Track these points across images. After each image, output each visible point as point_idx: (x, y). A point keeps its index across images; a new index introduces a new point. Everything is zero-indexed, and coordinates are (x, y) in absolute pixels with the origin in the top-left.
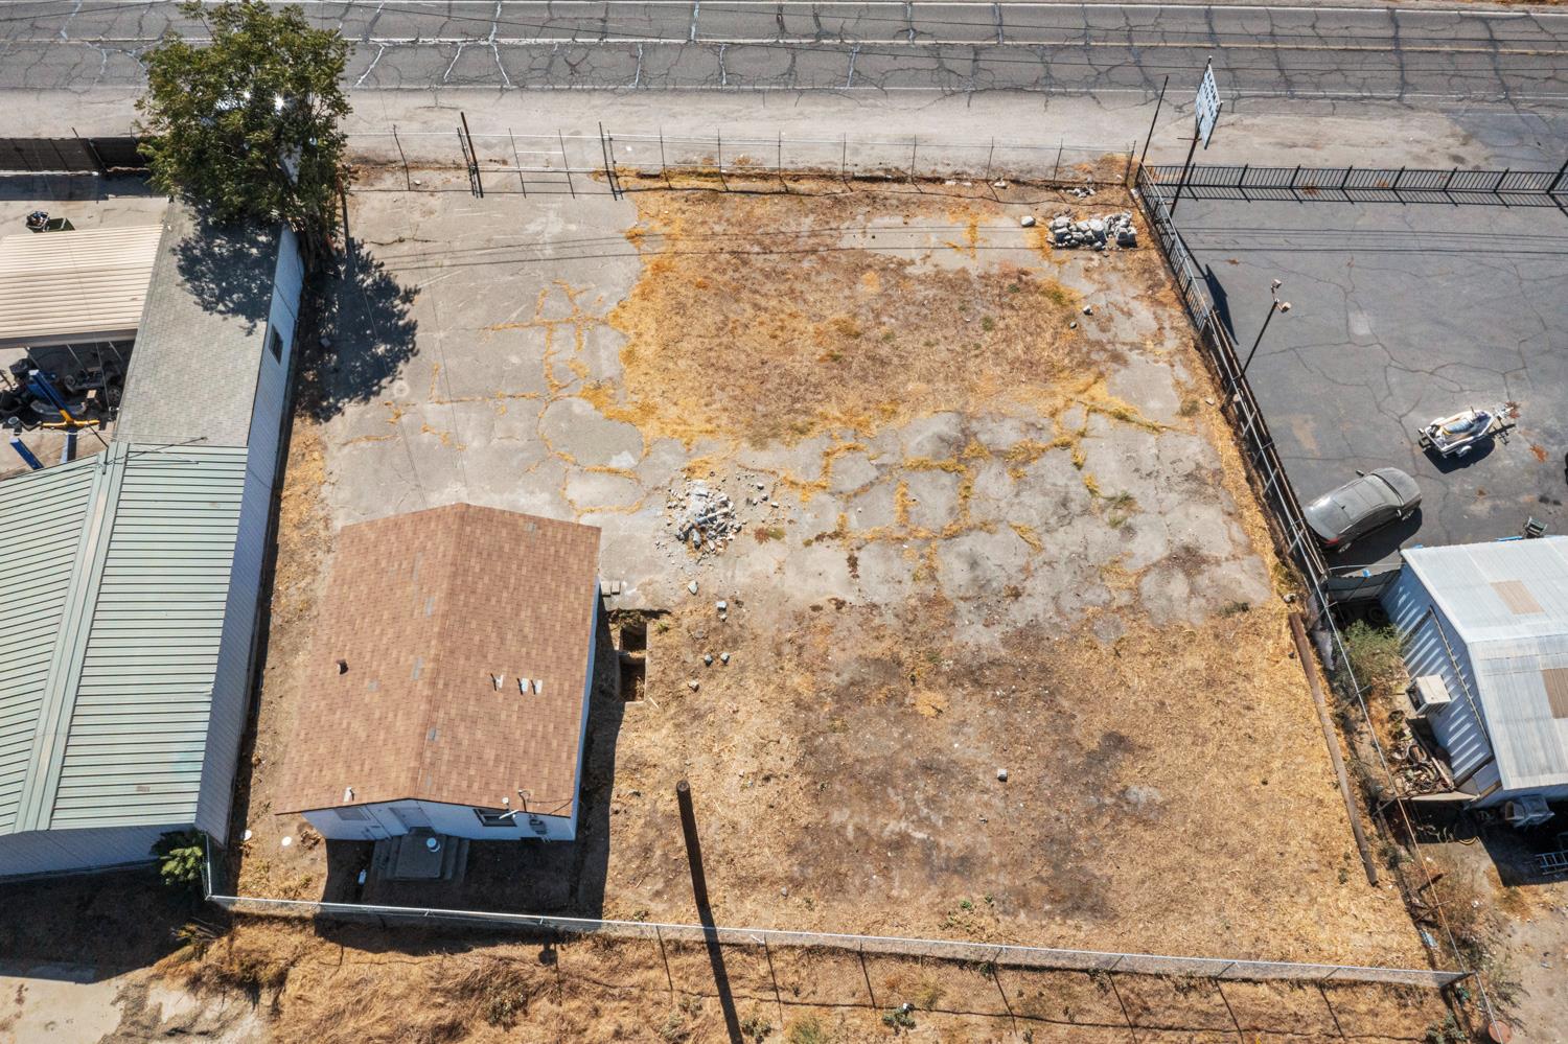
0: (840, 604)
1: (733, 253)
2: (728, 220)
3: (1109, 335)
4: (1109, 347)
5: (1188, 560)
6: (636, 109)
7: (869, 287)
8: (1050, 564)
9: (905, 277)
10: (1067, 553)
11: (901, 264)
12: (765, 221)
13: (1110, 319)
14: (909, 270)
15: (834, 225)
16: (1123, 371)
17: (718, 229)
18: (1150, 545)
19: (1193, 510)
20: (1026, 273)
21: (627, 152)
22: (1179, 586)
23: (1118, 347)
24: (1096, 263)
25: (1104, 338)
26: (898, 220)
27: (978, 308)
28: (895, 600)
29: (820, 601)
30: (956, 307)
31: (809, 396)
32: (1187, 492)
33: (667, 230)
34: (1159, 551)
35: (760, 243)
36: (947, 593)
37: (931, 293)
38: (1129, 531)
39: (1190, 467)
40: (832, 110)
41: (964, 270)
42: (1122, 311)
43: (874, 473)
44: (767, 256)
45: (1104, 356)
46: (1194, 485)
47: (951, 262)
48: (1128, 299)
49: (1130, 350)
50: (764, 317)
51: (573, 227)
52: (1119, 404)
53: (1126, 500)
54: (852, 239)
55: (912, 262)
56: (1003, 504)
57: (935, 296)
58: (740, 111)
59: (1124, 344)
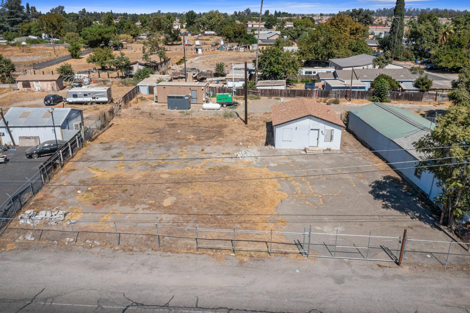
0: (209, 146)
1: (230, 215)
3: (78, 187)
4: (82, 184)
5: (107, 149)
6: (298, 300)
7: (169, 201)
8: (146, 150)
9: (150, 204)
10: (141, 151)
11: (149, 208)
14: (147, 206)
19: (96, 155)
20: (94, 204)
21: (299, 269)
24: (57, 207)
27: (124, 196)
28: (193, 146)
29: (213, 146)
30: (134, 196)
33: (267, 224)
34: (114, 150)
35: (216, 219)
36: (178, 147)
37: (142, 199)
38: (119, 153)
41: (121, 206)
42: (64, 194)
43: (190, 162)
44: (213, 214)
45: (87, 182)
46: (90, 158)
48: (57, 197)
50: (219, 194)
52: (94, 172)
53: (114, 157)
54: (169, 218)
55: (144, 209)
56: (152, 157)
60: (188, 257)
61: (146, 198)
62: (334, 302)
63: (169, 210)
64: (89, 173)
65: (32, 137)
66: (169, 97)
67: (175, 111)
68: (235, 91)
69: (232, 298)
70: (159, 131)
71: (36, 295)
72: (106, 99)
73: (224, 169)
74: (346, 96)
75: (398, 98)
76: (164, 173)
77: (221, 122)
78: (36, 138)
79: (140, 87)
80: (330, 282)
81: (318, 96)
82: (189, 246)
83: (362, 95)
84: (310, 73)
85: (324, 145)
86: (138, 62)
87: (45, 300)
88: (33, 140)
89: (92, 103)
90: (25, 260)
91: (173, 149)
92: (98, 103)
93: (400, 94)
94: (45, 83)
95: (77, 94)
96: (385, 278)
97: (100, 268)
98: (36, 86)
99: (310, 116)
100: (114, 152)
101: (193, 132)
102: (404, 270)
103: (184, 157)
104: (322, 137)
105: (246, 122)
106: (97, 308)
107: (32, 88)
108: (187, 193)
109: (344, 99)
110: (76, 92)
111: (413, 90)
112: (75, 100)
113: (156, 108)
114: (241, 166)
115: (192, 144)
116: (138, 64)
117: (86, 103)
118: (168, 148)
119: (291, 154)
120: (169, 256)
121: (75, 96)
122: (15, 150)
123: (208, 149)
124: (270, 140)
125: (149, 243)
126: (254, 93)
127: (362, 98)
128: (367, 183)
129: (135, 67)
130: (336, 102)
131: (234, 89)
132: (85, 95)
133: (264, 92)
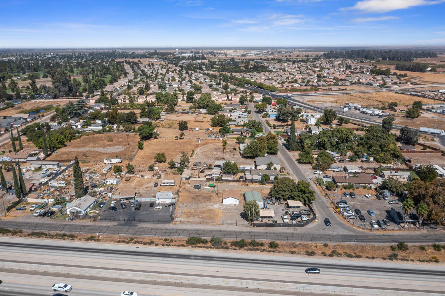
1: (212, 219)
5: (182, 204)
8: (193, 204)
10: (191, 205)
15: (203, 220)
20: (187, 217)
24: (180, 217)
26: (197, 220)
31: (208, 211)
41: (192, 217)
44: (209, 219)
50: (210, 215)
51: (227, 221)
56: (195, 206)
60: (205, 225)
62: (225, 229)
63: (201, 218)
64: (182, 211)
66: (194, 185)
67: (196, 189)
70: (193, 198)
72: (174, 184)
73: (211, 210)
75: (268, 183)
76: (198, 210)
77: (210, 195)
78: (165, 201)
79: (183, 178)
82: (205, 223)
83: (257, 182)
84: (244, 168)
85: (235, 203)
89: (169, 186)
91: (199, 204)
92: (171, 186)
94: (149, 176)
96: (233, 227)
97: (193, 226)
98: (146, 177)
99: (231, 197)
100: (185, 205)
101: (203, 198)
102: (237, 226)
103: (202, 207)
104: (234, 202)
105: (217, 194)
107: (144, 178)
108: (204, 215)
109: (251, 183)
111: (273, 181)
113: (190, 188)
114: (215, 209)
115: (203, 202)
117: (167, 186)
118: (198, 204)
119: (227, 205)
120: (202, 225)
121: (164, 184)
123: (207, 204)
124: (222, 202)
125: (199, 223)
126: (221, 181)
127: (257, 183)
128: (240, 213)
129: (176, 164)
130: (247, 185)
131: (215, 179)
132: (167, 183)
133: (225, 180)
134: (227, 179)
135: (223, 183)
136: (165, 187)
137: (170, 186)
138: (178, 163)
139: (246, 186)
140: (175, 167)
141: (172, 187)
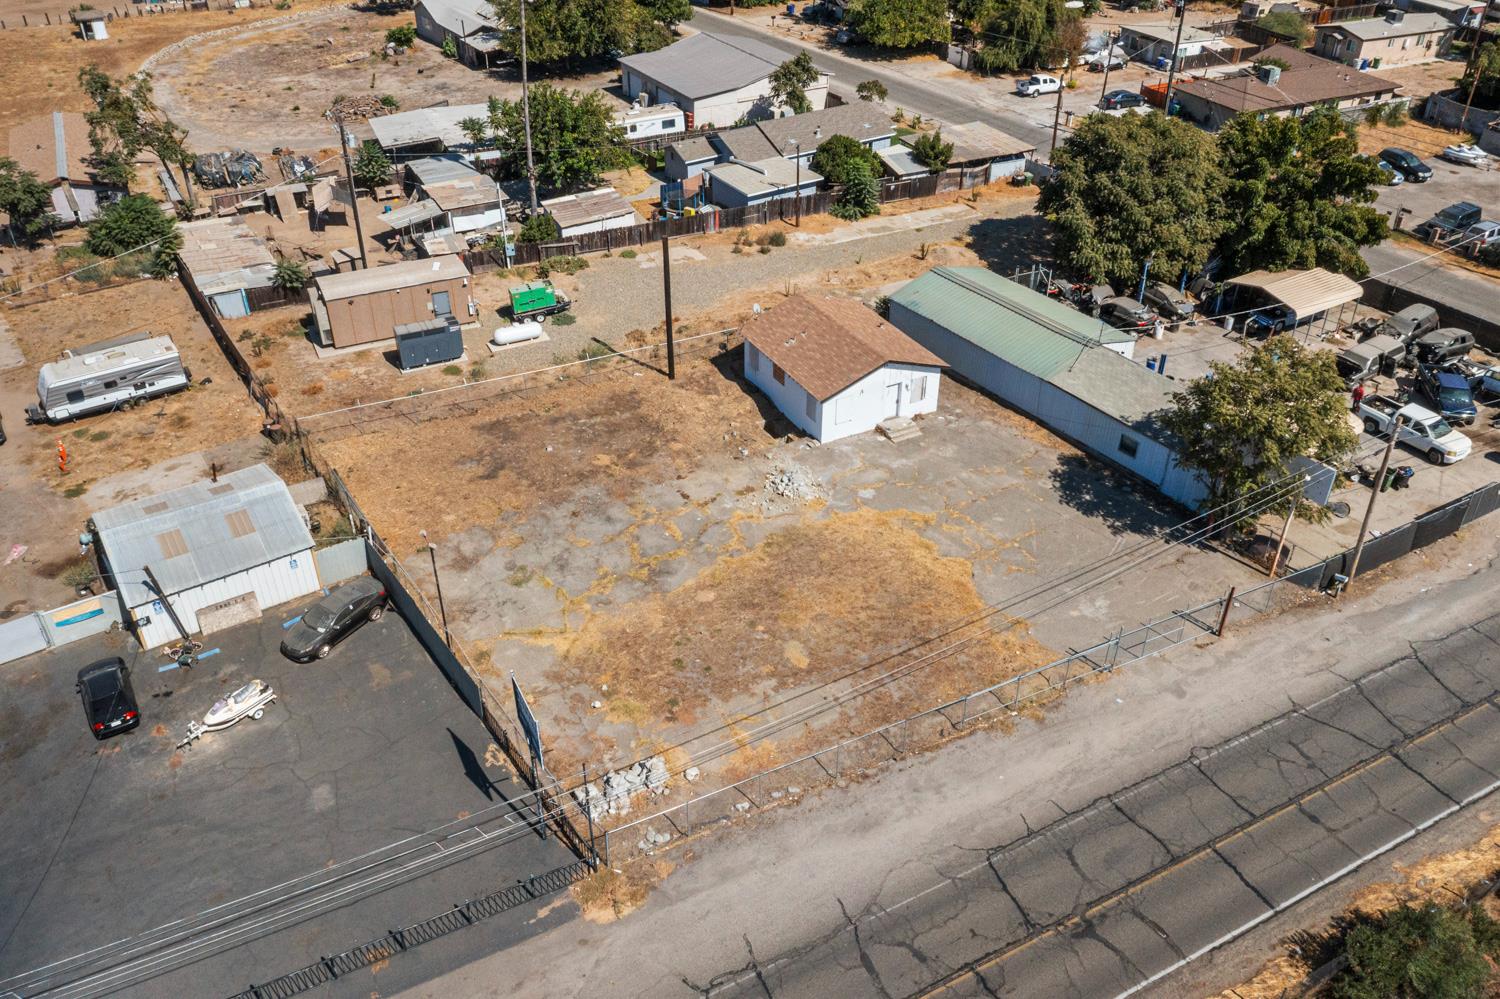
0: (679, 477)
1: (929, 641)
2: (963, 668)
3: (569, 693)
4: (566, 683)
5: (463, 563)
6: (1163, 743)
7: (797, 655)
8: (559, 535)
9: (772, 675)
10: (550, 542)
11: (782, 685)
12: (932, 680)
13: (573, 709)
14: (773, 682)
15: (869, 698)
16: (547, 667)
17: (963, 658)
18: (494, 565)
19: (466, 592)
20: (669, 719)
21: (1117, 696)
22: (468, 549)
23: (557, 686)
24: (606, 757)
25: (574, 690)
26: (816, 724)
27: (695, 675)
28: (648, 489)
29: (691, 475)
30: (715, 668)
31: (782, 566)
32: (473, 602)
33: (1002, 637)
34: (485, 563)
35: (916, 658)
36: (619, 502)
37: (742, 670)
38: (511, 566)
39: (474, 618)
40: (979, 829)
41: (726, 700)
42: (566, 722)
43: (703, 539)
44: (901, 650)
45: (568, 675)
46: (468, 607)
47: (741, 704)
48: (562, 734)
49: (546, 688)
50: (859, 603)
51: (1075, 613)
52: (543, 642)
53: (518, 584)
54: (843, 689)
55: (776, 690)
56: (605, 553)
57: (737, 669)
58: (1069, 784)
59: (555, 691)
60: (962, 747)
61: (744, 665)
62: (1202, 726)
64: (540, 650)
65: (235, 600)
66: (403, 337)
67: (429, 370)
68: (513, 253)
69: (1092, 780)
71: (845, 913)
72: (178, 380)
74: (781, 214)
78: (247, 598)
79: (216, 298)
80: (1170, 698)
81: (721, 226)
82: (939, 729)
83: (811, 205)
85: (908, 410)
86: (64, 179)
87: (868, 911)
88: (239, 607)
89: (134, 403)
90: (725, 876)
91: (618, 514)
92: (157, 396)
93: (892, 187)
95: (82, 387)
96: (1221, 663)
97: (866, 826)
99: (886, 364)
100: (494, 568)
101: (585, 441)
102: (1233, 641)
103: (674, 533)
104: (906, 395)
105: (670, 374)
106: (953, 881)
108: (804, 624)
110: (78, 384)
111: (917, 173)
112: (76, 407)
115: (634, 483)
116: (66, 185)
117: (117, 407)
118: (602, 514)
120: (933, 759)
121: (75, 396)
122: (217, 651)
123: (693, 490)
125: (874, 750)
126: (562, 251)
127: (818, 210)
129: (58, 196)
130: (778, 240)
131: (510, 249)
132: (110, 385)
133: (588, 242)
134: (596, 228)
135: (583, 265)
136: (96, 426)
137: (153, 408)
138: (77, 185)
139: (774, 249)
140: (53, 228)
141: (173, 406)
